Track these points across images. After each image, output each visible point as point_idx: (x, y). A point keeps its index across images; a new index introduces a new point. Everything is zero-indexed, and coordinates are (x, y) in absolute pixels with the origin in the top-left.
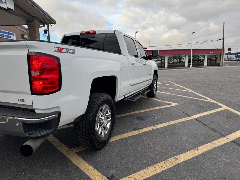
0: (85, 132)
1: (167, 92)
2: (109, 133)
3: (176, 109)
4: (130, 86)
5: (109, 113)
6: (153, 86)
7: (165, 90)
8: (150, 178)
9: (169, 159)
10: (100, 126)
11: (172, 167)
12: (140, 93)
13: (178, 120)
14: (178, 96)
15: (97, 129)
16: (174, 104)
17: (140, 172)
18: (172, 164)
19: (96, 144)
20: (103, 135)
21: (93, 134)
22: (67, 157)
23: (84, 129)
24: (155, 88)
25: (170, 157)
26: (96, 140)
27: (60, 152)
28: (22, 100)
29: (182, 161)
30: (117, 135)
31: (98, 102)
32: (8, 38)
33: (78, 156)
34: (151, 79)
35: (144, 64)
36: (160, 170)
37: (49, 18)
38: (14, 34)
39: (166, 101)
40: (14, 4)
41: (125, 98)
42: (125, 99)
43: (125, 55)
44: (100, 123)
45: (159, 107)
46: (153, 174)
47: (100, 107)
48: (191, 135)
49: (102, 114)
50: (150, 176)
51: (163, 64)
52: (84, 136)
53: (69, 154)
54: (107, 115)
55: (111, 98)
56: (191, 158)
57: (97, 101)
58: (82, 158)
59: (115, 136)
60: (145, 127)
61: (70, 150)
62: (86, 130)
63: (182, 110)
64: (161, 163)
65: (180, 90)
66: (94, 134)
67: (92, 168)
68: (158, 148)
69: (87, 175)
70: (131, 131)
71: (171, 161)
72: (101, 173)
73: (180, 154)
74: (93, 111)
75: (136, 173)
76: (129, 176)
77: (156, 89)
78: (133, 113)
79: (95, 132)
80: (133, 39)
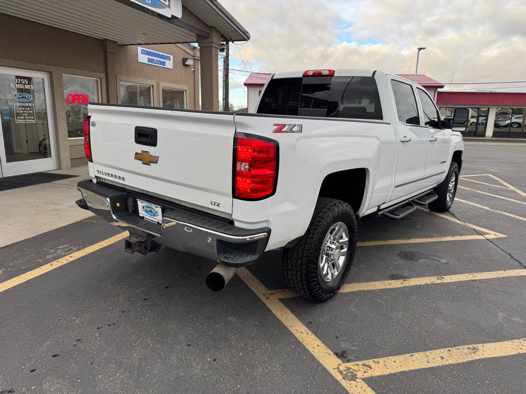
0: (301, 267)
1: (479, 204)
2: (341, 275)
3: (496, 247)
4: (393, 187)
5: (346, 239)
6: (448, 186)
7: (476, 197)
8: (415, 372)
9: (460, 347)
10: (327, 261)
11: (463, 364)
12: (413, 201)
13: (494, 273)
14: (507, 216)
15: (322, 265)
16: (492, 235)
17: (396, 358)
18: (465, 357)
19: (318, 291)
20: (329, 276)
21: (314, 273)
22: (265, 305)
23: (300, 261)
24: (452, 191)
25: (463, 344)
26: (318, 284)
27: (252, 292)
28: (216, 204)
29: (487, 356)
30: (355, 282)
31: (328, 217)
32: (160, 65)
33: (284, 306)
34: (444, 172)
35: (431, 139)
36: (438, 363)
37: (239, 29)
38: (170, 57)
39: (475, 224)
40: (183, 6)
41: (379, 210)
42: (380, 213)
43: (390, 124)
44: (327, 255)
45: (454, 236)
46: (422, 367)
47: (331, 226)
48: (519, 309)
49: (332, 238)
50: (415, 368)
51: (480, 128)
52: (299, 273)
53: (267, 298)
54: (340, 241)
55: (352, 211)
56: (510, 354)
57: (326, 214)
58: (290, 310)
59: (352, 283)
60: (416, 277)
61: (269, 292)
62: (303, 263)
63: (509, 251)
64: (442, 350)
65: (514, 201)
66: (316, 273)
67: (309, 331)
68: (439, 322)
69: (299, 340)
70: (386, 279)
71: (462, 350)
72: (324, 343)
73: (485, 343)
74: (317, 233)
75: (389, 358)
76: (376, 360)
77: (454, 194)
78: (392, 243)
79: (316, 269)
80: (411, 86)
